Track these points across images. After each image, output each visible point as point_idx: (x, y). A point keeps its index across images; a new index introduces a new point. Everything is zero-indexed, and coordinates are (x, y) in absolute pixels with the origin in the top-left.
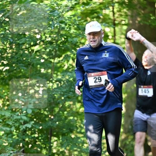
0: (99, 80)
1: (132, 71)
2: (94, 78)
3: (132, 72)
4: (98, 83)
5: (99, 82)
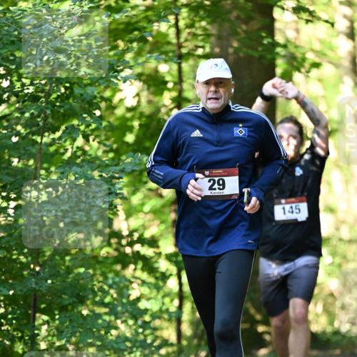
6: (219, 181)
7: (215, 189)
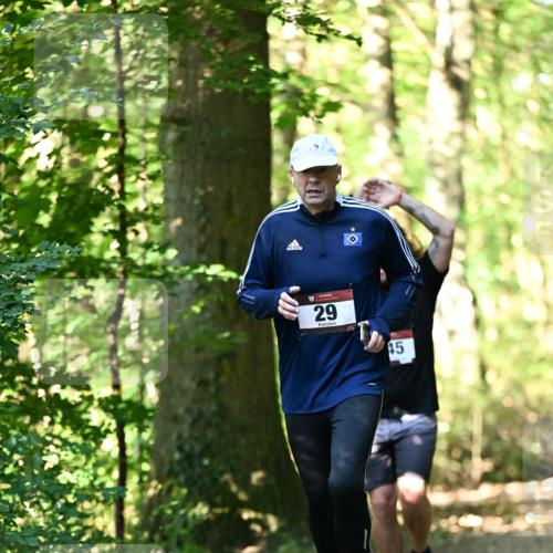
0: (328, 312)
1: (412, 283)
2: (316, 309)
3: (410, 286)
4: (327, 321)
5: (329, 318)
6: (328, 307)
7: (324, 319)
